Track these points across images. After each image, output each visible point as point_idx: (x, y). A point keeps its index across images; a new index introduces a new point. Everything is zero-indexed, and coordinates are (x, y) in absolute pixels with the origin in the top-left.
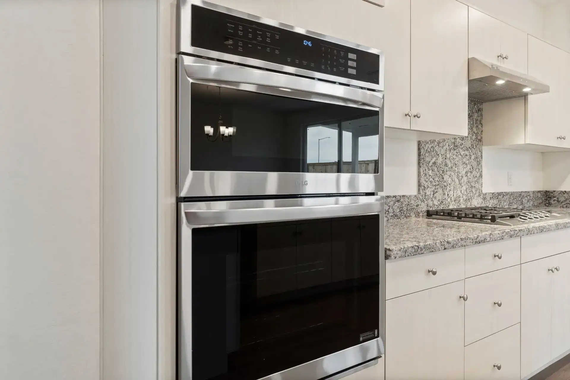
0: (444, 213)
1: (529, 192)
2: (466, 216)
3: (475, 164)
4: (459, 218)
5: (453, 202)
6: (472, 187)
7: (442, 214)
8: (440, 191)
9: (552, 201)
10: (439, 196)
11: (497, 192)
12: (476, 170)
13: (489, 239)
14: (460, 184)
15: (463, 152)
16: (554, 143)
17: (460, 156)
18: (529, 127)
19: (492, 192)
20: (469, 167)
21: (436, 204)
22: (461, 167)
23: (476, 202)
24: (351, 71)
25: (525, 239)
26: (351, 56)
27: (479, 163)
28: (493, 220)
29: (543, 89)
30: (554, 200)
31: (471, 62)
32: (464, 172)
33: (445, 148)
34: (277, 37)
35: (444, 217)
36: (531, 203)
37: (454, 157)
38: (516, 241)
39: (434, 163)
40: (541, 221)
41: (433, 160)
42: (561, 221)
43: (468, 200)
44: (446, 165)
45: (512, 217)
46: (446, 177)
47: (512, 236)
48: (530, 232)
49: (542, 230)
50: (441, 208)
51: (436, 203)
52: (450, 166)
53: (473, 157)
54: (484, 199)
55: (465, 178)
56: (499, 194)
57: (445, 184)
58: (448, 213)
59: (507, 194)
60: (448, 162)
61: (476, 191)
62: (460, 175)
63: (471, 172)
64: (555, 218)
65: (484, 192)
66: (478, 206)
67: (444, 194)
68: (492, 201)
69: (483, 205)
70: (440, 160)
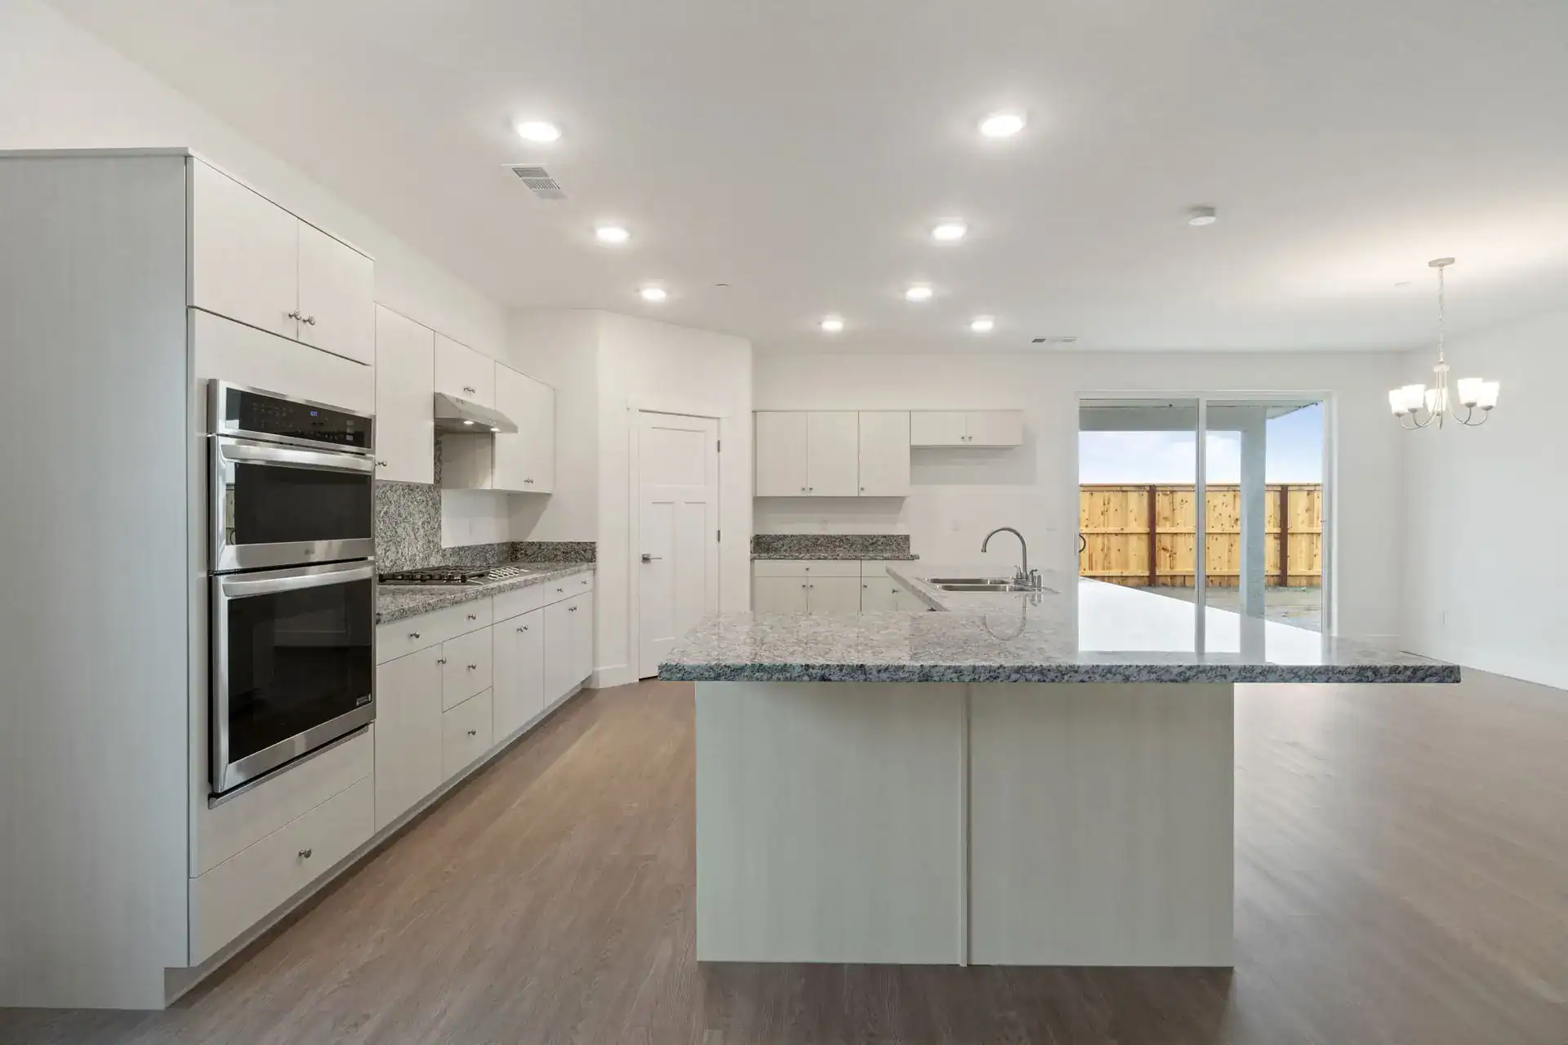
0: (403, 576)
1: (492, 545)
2: (431, 577)
3: (432, 512)
4: (423, 580)
5: (408, 562)
6: (429, 542)
7: (400, 577)
8: (393, 549)
9: (519, 556)
10: (392, 555)
11: (457, 546)
12: (434, 519)
13: (464, 599)
14: (416, 539)
15: (420, 498)
16: (521, 487)
17: (416, 503)
18: (497, 471)
19: (452, 546)
20: (426, 516)
21: (389, 566)
22: (417, 516)
23: (435, 561)
24: (349, 438)
25: (498, 599)
26: (349, 423)
27: (437, 510)
28: (464, 580)
29: (511, 428)
30: (521, 554)
31: (437, 398)
32: (420, 524)
33: (398, 492)
34: (291, 411)
35: (403, 582)
36: (496, 558)
37: (409, 503)
38: (488, 600)
39: (386, 513)
40: (510, 577)
41: (385, 509)
42: (530, 577)
43: (426, 558)
44: (400, 515)
45: (481, 576)
46: (400, 530)
47: (485, 594)
48: (501, 590)
49: (513, 587)
50: (394, 570)
51: (388, 564)
52: (404, 517)
53: (430, 504)
54: (443, 556)
55: (422, 531)
56: (461, 549)
57: (399, 539)
58: (408, 576)
59: (469, 548)
60: (402, 511)
61: (434, 546)
62: (416, 527)
63: (429, 523)
64: (526, 574)
65: (443, 547)
66: (436, 565)
67: (398, 552)
68: (452, 559)
69: (443, 564)
70: (393, 509)
